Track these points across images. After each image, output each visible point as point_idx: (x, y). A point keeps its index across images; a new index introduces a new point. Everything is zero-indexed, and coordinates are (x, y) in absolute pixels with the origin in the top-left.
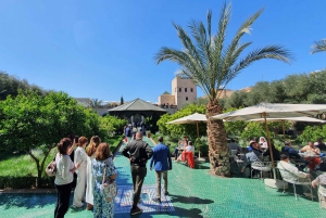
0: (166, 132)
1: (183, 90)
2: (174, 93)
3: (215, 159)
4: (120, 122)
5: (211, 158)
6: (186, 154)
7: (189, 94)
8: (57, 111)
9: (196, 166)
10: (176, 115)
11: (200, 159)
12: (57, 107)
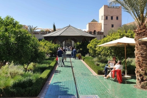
0: (95, 54)
1: (109, 18)
2: (101, 21)
3: (141, 75)
4: (54, 46)
5: (137, 75)
6: (115, 71)
7: (114, 21)
8: (7, 34)
9: (123, 81)
10: (106, 39)
11: (126, 76)
12: (6, 30)
